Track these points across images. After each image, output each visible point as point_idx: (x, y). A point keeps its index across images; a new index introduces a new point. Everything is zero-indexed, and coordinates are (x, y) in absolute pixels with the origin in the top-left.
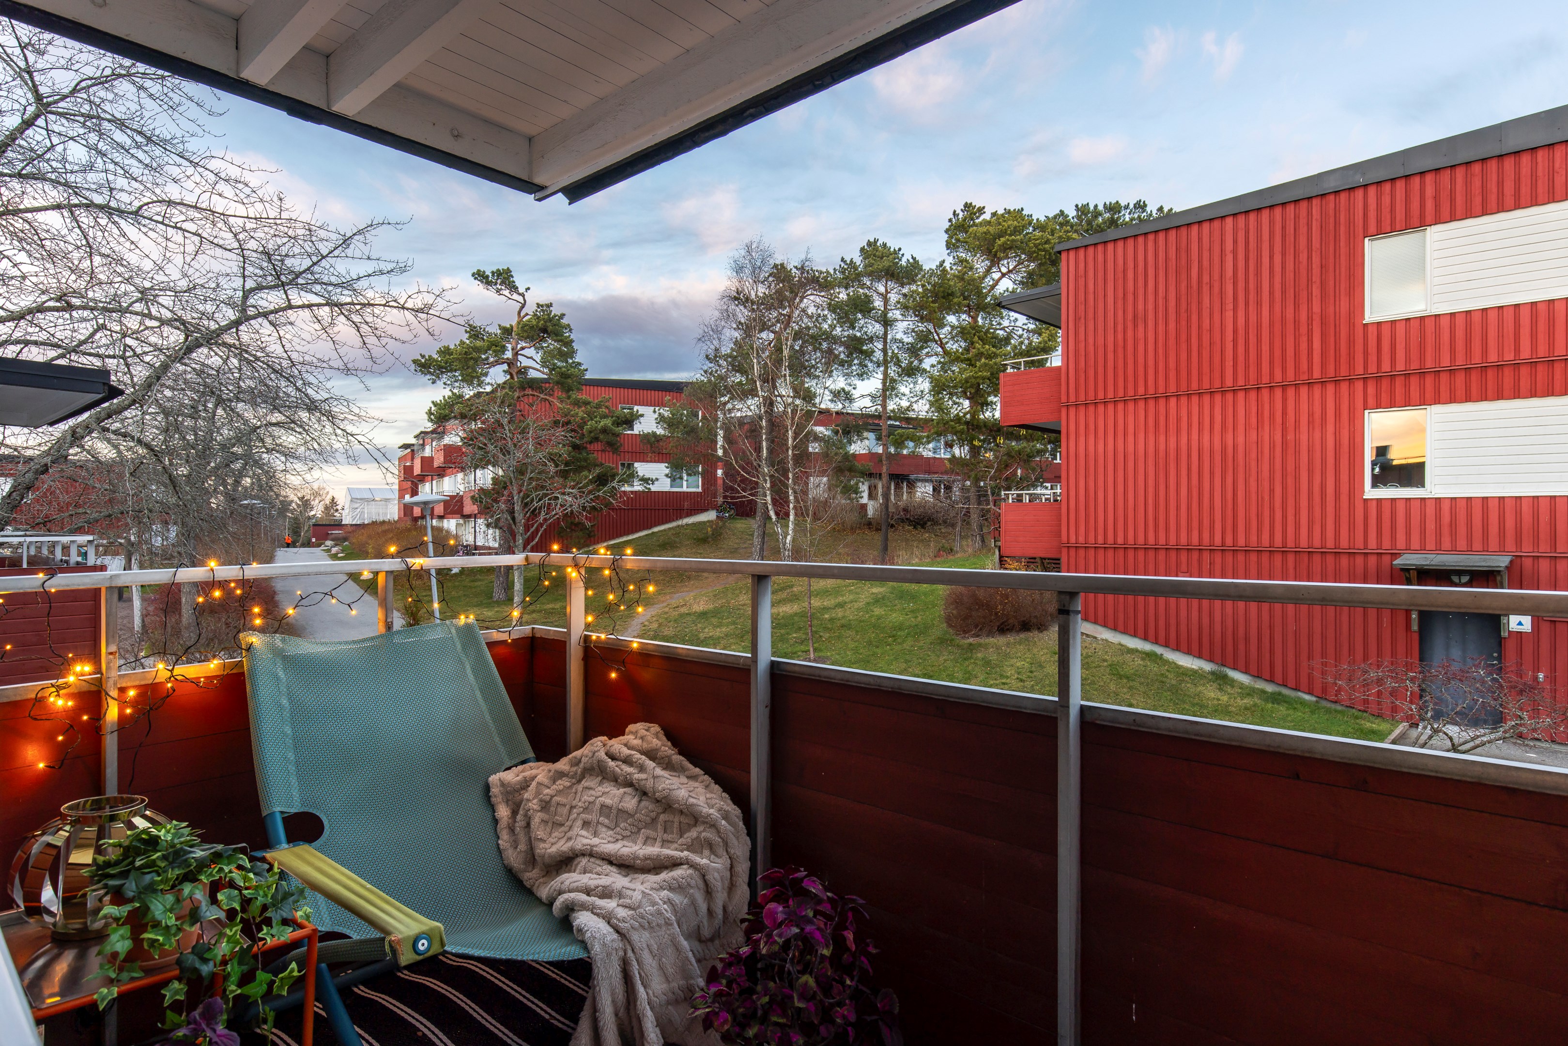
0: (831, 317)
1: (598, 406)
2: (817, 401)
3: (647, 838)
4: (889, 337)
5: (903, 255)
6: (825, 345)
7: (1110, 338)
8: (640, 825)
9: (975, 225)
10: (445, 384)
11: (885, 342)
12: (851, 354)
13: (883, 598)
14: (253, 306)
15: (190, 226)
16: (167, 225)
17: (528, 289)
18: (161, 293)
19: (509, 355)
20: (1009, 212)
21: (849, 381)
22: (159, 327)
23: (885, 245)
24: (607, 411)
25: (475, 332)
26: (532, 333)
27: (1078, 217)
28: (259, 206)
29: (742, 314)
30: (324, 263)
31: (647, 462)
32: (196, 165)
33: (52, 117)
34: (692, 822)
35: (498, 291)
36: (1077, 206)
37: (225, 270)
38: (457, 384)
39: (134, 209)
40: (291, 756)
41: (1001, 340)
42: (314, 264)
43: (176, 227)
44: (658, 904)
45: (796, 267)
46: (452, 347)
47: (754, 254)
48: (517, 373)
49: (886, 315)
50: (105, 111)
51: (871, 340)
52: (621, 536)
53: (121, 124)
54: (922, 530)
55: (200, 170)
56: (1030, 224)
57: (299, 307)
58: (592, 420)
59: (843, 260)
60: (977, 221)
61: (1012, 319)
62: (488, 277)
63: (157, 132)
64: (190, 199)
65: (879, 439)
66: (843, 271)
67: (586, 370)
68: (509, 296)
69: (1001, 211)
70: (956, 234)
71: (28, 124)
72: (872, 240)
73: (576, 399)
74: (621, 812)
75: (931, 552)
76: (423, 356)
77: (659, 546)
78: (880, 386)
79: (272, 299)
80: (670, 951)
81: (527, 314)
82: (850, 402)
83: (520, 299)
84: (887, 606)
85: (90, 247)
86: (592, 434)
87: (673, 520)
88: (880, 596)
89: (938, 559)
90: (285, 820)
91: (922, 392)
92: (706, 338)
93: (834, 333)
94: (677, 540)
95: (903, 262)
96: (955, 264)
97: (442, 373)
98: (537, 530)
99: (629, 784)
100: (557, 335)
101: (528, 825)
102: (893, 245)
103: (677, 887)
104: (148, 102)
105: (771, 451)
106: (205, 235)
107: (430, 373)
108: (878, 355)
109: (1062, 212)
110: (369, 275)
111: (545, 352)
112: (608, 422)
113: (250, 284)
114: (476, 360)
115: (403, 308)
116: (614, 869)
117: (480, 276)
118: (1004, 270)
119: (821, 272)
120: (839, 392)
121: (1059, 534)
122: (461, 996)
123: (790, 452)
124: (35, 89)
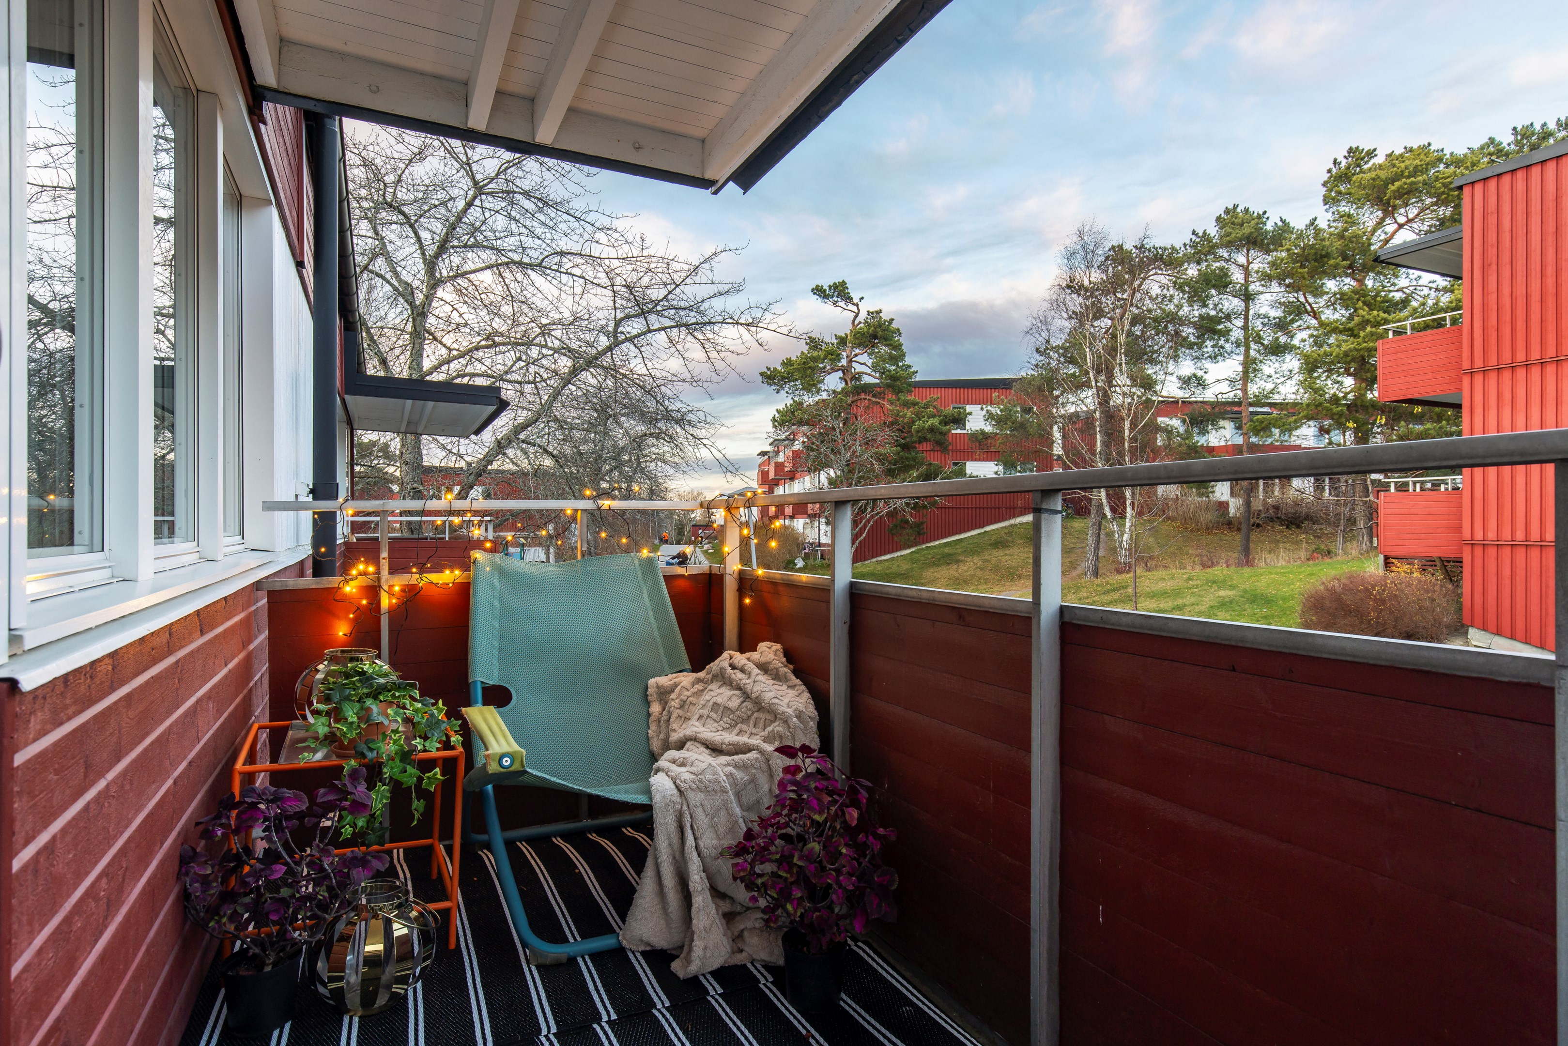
0: (1177, 296)
1: (926, 407)
2: (1158, 388)
3: (741, 731)
4: (1251, 312)
5: (1268, 219)
6: (1171, 328)
7: (1535, 285)
8: (738, 721)
9: (1362, 172)
10: (787, 393)
11: (1246, 319)
12: (1203, 335)
13: (1231, 602)
14: (623, 333)
15: (577, 272)
16: (561, 272)
17: (862, 298)
18: (554, 327)
19: (844, 362)
20: (1411, 150)
21: (1199, 364)
22: (553, 355)
23: (1247, 210)
24: (935, 411)
25: (814, 343)
26: (864, 339)
27: (1517, 143)
28: (626, 247)
29: (1076, 302)
30: (678, 291)
31: (976, 460)
32: (578, 219)
33: (484, 197)
34: (773, 719)
35: (835, 303)
36: (1514, 129)
37: (601, 305)
38: (797, 393)
39: (538, 261)
40: (496, 643)
41: (1397, 304)
42: (670, 292)
43: (567, 273)
44: (719, 775)
45: (1136, 247)
46: (794, 358)
47: (1086, 238)
48: (851, 379)
49: (1247, 289)
50: (517, 187)
51: (1228, 317)
52: (953, 534)
53: (526, 194)
54: (1298, 531)
55: (582, 223)
56: (1440, 160)
57: (655, 330)
58: (920, 419)
59: (1194, 233)
60: (1365, 167)
61: (1413, 277)
62: (825, 290)
63: (551, 197)
64: (576, 248)
65: (1239, 428)
66: (1194, 245)
67: (917, 372)
68: (845, 307)
69: (1399, 151)
70: (1336, 186)
71: (469, 204)
72: (1231, 207)
73: (905, 400)
74: (726, 708)
75: (1303, 554)
76: (768, 369)
77: (990, 545)
78: (1240, 368)
79: (634, 327)
80: (723, 813)
81: (860, 323)
82: (1203, 388)
83: (855, 309)
84: (1234, 611)
85: (512, 296)
86: (920, 434)
87: (1006, 520)
88: (1227, 600)
89: (1311, 562)
90: (484, 689)
91: (1291, 371)
92: (1034, 331)
93: (1181, 313)
94: (1009, 539)
95: (1269, 226)
96: (1334, 221)
97: (785, 383)
98: (865, 526)
99: (739, 688)
100: (886, 340)
101: (669, 720)
102: (1256, 209)
103: (742, 767)
104: (547, 175)
105: (1105, 444)
106: (587, 277)
107: (775, 384)
108: (1237, 334)
109: (1492, 140)
110: (711, 298)
111: (876, 357)
112: (935, 421)
113: (620, 315)
114: (813, 369)
115: (737, 323)
116: (707, 751)
117: (818, 291)
118: (1402, 220)
119: (1165, 249)
120: (1189, 378)
121: (1459, 529)
122: (620, 854)
123: (1127, 444)
124: (473, 178)
